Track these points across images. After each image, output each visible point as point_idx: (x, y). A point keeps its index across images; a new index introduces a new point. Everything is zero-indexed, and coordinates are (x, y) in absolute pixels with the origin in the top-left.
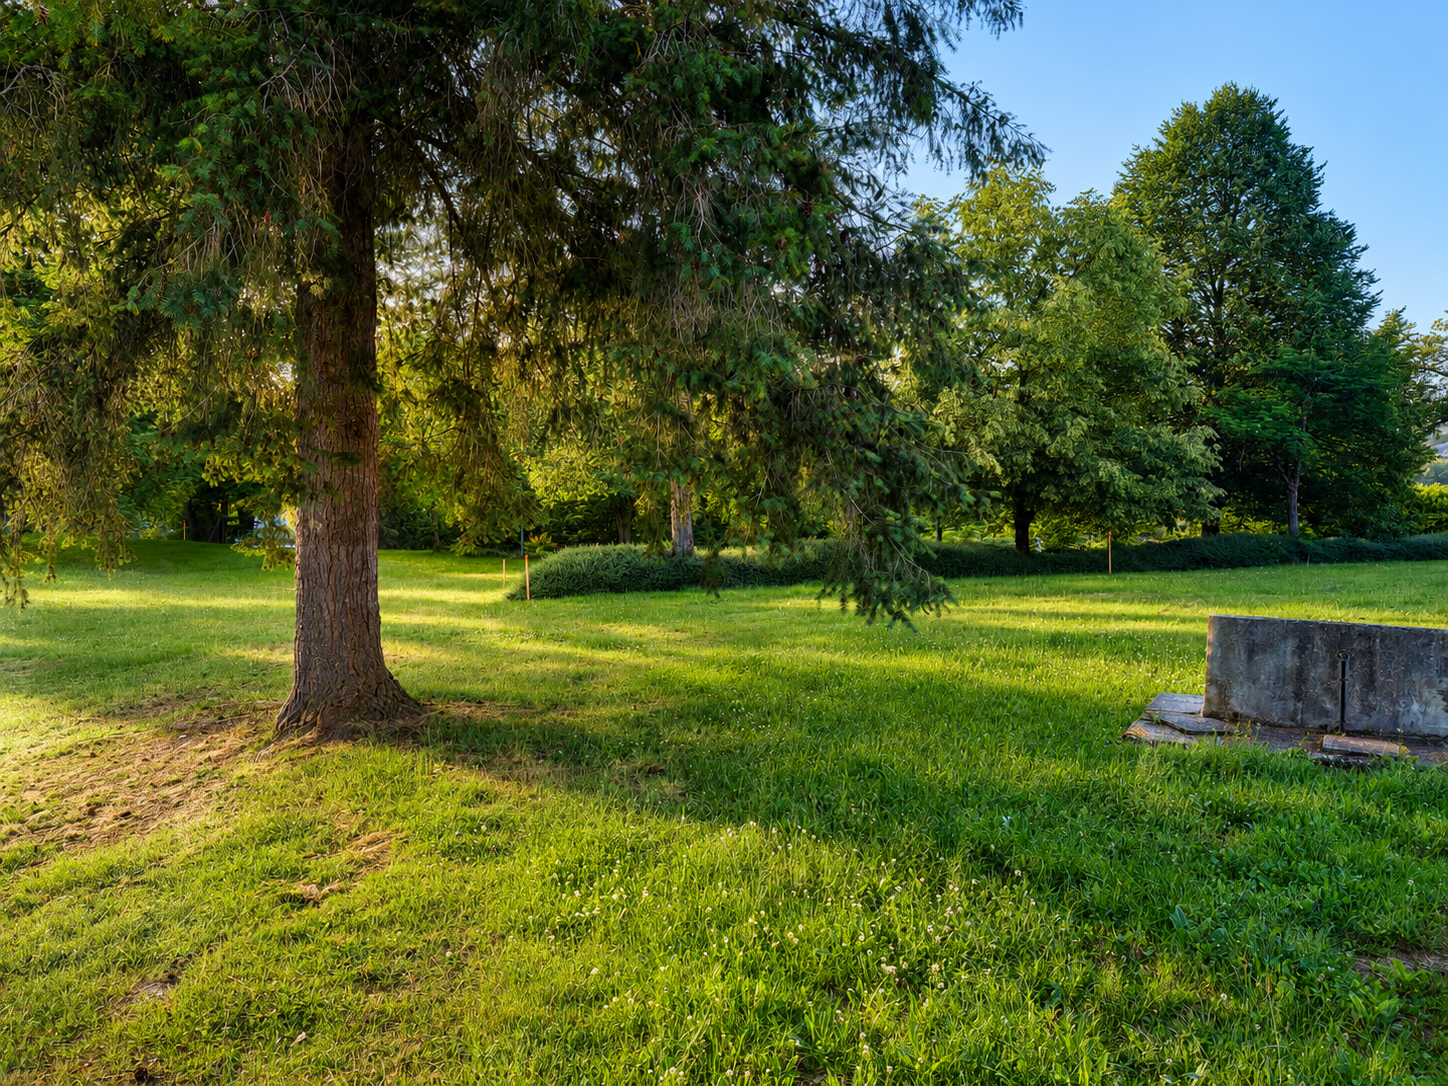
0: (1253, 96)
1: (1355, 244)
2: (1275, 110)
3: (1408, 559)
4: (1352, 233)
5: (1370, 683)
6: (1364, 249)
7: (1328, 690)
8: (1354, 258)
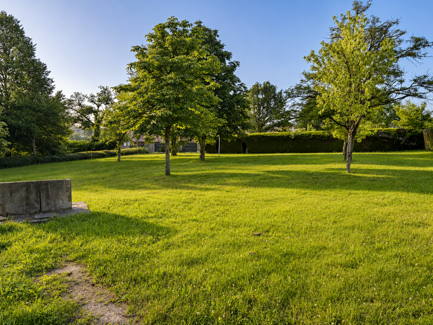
0: (12, 18)
1: (47, 70)
2: (20, 24)
3: (67, 161)
4: (46, 67)
5: (48, 197)
6: (50, 72)
7: (36, 201)
8: (47, 74)
